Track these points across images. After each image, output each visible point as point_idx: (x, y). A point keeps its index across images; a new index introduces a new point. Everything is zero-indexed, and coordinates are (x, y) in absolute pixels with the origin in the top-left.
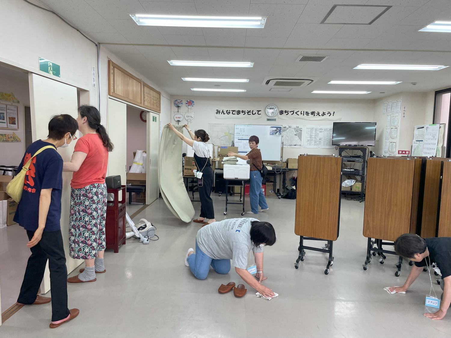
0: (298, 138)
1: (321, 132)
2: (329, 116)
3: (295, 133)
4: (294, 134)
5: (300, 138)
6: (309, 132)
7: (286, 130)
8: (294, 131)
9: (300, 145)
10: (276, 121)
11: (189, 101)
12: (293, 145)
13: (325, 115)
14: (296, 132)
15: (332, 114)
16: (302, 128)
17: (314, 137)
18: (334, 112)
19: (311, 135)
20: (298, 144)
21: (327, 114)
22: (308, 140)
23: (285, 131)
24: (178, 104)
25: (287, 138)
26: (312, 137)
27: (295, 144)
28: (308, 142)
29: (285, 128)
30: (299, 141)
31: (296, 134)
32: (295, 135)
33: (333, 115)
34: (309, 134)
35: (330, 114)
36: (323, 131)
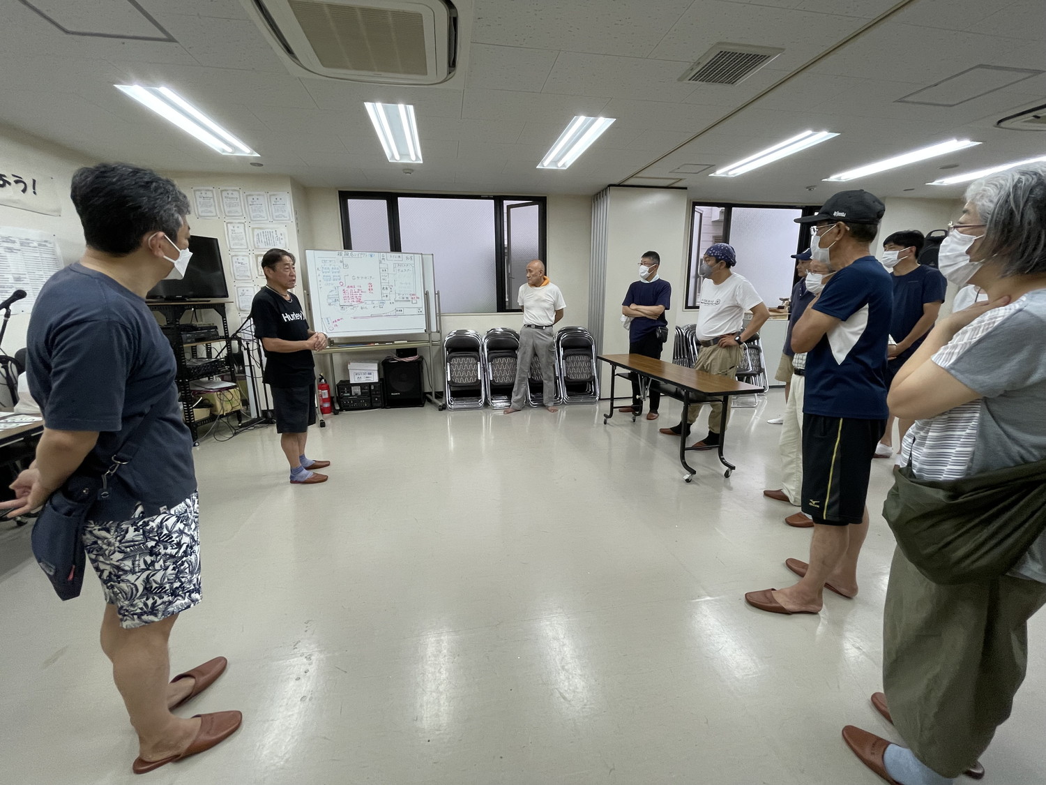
1: (11, 250)
2: (24, 191)
13: (9, 184)
15: (30, 189)
18: (34, 181)
21: (17, 182)
33: (35, 193)
35: (21, 186)
36: (17, 246)
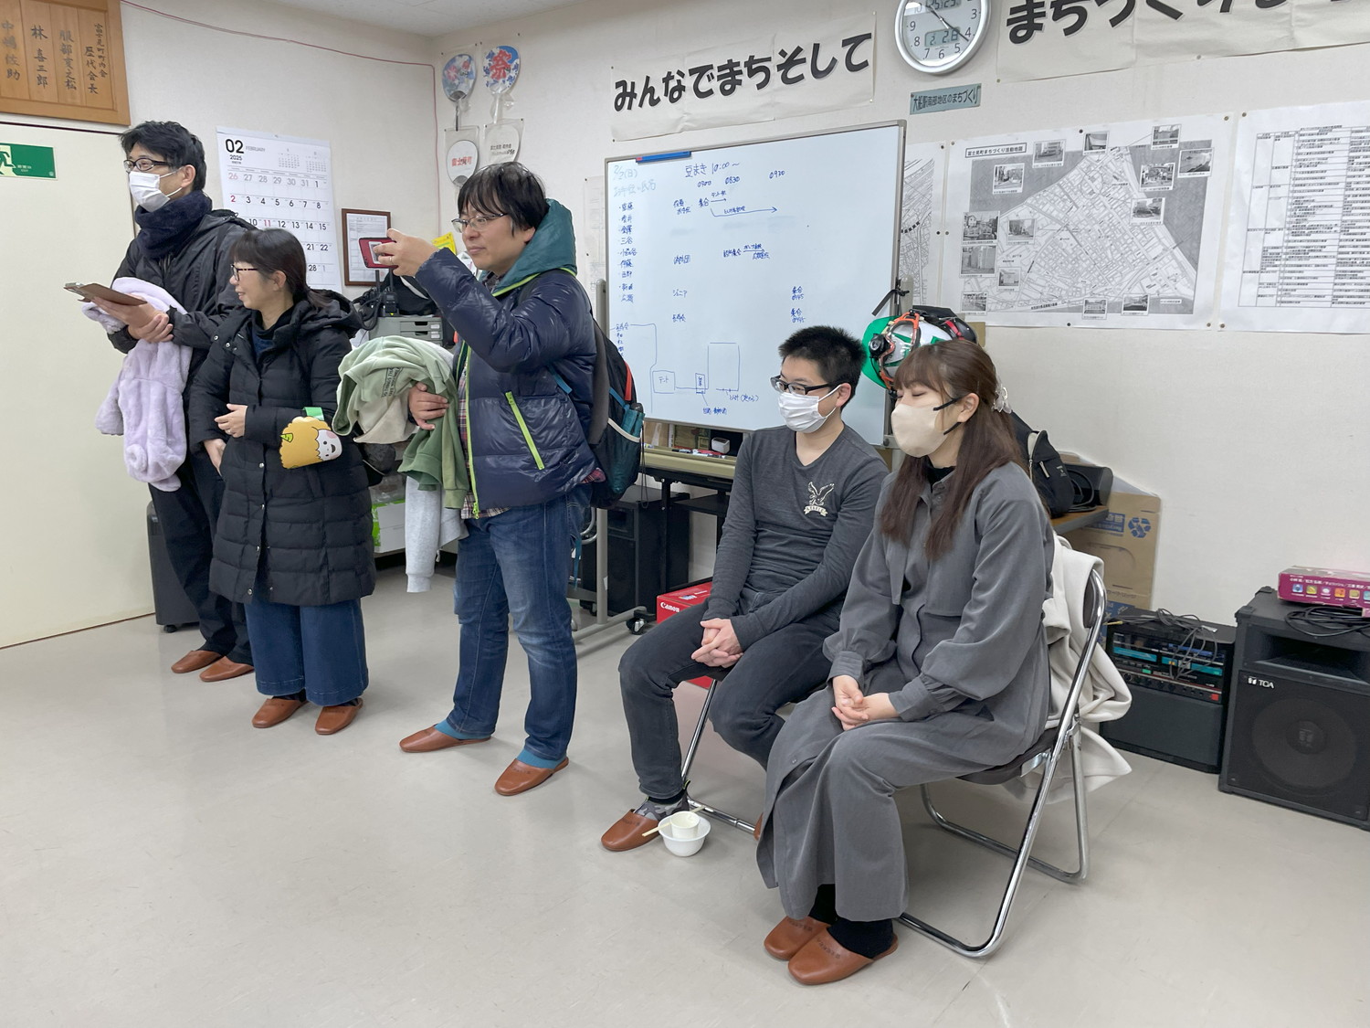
0: (1169, 241)
3: (1139, 196)
4: (1133, 205)
5: (1188, 239)
6: (1282, 177)
7: (1062, 173)
8: (1130, 175)
9: (1186, 307)
10: (977, 104)
11: (496, 51)
12: (1114, 308)
14: (1155, 186)
16: (1208, 144)
17: (1334, 216)
19: (1298, 203)
20: (1169, 292)
22: (1269, 258)
23: (1055, 189)
24: (456, 82)
25: (1069, 244)
26: (1311, 221)
27: (1136, 294)
28: (1266, 278)
29: (1052, 152)
30: (1172, 269)
31: (1149, 202)
32: (1141, 211)
34: (1283, 191)
